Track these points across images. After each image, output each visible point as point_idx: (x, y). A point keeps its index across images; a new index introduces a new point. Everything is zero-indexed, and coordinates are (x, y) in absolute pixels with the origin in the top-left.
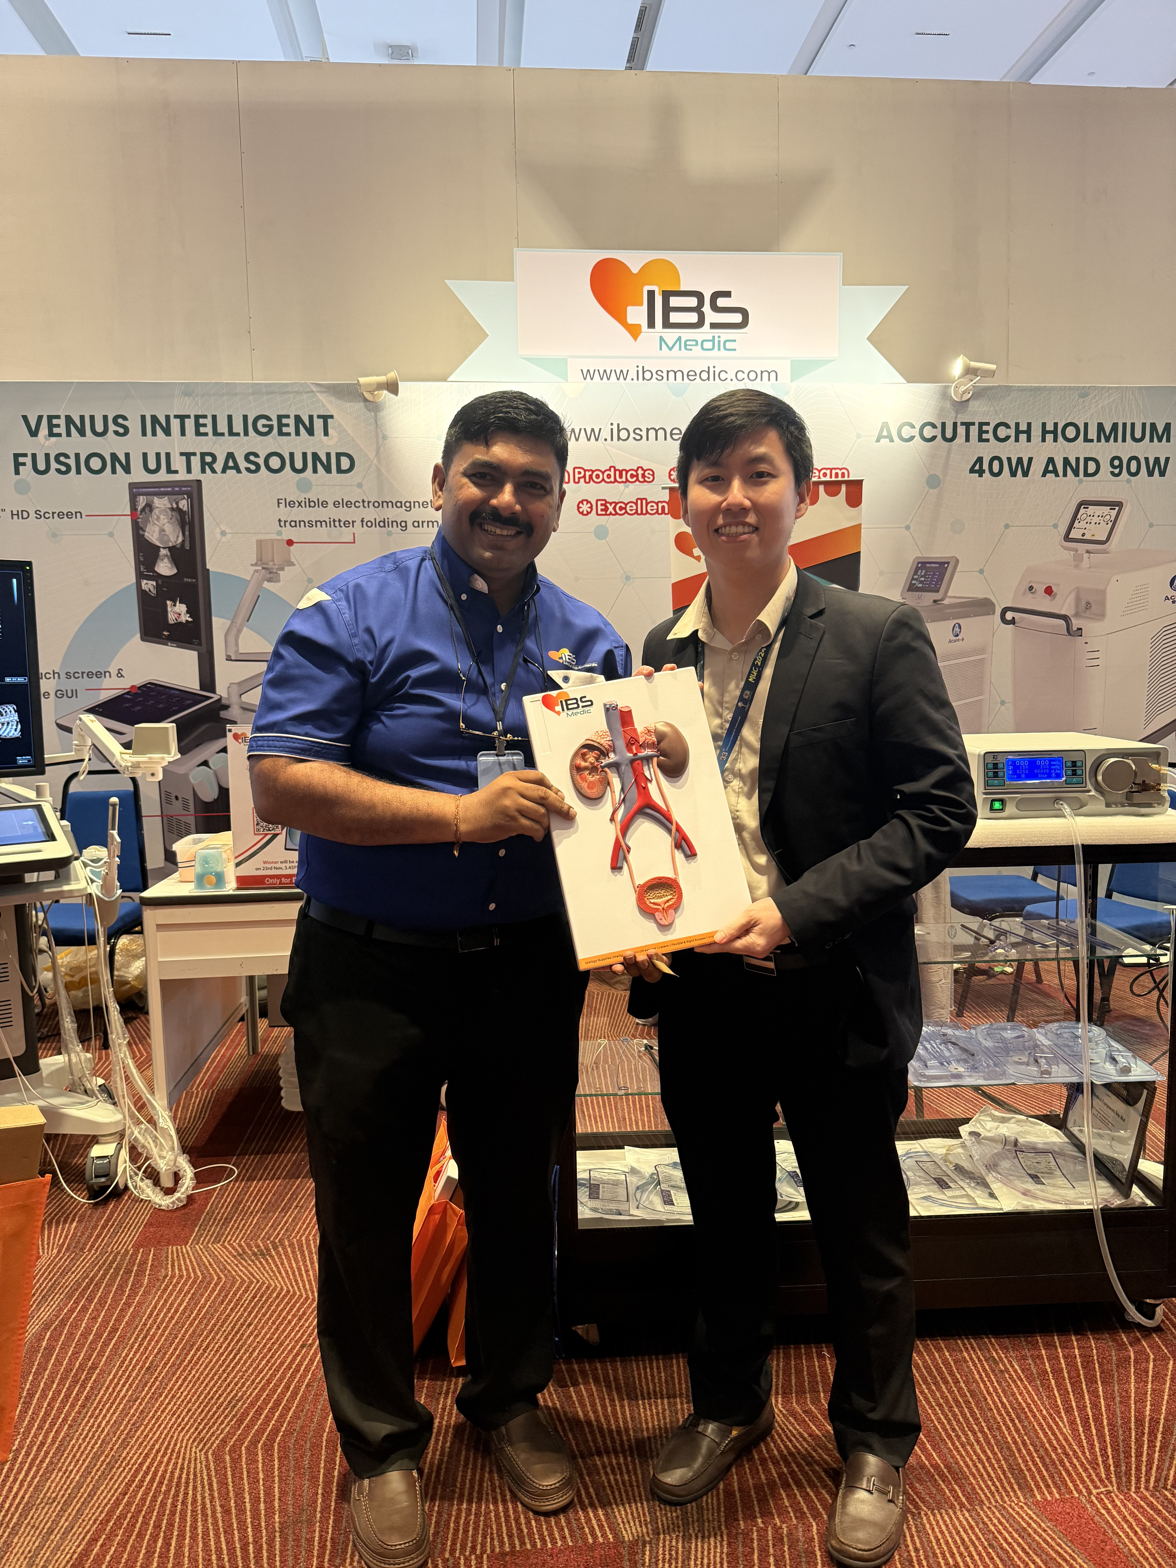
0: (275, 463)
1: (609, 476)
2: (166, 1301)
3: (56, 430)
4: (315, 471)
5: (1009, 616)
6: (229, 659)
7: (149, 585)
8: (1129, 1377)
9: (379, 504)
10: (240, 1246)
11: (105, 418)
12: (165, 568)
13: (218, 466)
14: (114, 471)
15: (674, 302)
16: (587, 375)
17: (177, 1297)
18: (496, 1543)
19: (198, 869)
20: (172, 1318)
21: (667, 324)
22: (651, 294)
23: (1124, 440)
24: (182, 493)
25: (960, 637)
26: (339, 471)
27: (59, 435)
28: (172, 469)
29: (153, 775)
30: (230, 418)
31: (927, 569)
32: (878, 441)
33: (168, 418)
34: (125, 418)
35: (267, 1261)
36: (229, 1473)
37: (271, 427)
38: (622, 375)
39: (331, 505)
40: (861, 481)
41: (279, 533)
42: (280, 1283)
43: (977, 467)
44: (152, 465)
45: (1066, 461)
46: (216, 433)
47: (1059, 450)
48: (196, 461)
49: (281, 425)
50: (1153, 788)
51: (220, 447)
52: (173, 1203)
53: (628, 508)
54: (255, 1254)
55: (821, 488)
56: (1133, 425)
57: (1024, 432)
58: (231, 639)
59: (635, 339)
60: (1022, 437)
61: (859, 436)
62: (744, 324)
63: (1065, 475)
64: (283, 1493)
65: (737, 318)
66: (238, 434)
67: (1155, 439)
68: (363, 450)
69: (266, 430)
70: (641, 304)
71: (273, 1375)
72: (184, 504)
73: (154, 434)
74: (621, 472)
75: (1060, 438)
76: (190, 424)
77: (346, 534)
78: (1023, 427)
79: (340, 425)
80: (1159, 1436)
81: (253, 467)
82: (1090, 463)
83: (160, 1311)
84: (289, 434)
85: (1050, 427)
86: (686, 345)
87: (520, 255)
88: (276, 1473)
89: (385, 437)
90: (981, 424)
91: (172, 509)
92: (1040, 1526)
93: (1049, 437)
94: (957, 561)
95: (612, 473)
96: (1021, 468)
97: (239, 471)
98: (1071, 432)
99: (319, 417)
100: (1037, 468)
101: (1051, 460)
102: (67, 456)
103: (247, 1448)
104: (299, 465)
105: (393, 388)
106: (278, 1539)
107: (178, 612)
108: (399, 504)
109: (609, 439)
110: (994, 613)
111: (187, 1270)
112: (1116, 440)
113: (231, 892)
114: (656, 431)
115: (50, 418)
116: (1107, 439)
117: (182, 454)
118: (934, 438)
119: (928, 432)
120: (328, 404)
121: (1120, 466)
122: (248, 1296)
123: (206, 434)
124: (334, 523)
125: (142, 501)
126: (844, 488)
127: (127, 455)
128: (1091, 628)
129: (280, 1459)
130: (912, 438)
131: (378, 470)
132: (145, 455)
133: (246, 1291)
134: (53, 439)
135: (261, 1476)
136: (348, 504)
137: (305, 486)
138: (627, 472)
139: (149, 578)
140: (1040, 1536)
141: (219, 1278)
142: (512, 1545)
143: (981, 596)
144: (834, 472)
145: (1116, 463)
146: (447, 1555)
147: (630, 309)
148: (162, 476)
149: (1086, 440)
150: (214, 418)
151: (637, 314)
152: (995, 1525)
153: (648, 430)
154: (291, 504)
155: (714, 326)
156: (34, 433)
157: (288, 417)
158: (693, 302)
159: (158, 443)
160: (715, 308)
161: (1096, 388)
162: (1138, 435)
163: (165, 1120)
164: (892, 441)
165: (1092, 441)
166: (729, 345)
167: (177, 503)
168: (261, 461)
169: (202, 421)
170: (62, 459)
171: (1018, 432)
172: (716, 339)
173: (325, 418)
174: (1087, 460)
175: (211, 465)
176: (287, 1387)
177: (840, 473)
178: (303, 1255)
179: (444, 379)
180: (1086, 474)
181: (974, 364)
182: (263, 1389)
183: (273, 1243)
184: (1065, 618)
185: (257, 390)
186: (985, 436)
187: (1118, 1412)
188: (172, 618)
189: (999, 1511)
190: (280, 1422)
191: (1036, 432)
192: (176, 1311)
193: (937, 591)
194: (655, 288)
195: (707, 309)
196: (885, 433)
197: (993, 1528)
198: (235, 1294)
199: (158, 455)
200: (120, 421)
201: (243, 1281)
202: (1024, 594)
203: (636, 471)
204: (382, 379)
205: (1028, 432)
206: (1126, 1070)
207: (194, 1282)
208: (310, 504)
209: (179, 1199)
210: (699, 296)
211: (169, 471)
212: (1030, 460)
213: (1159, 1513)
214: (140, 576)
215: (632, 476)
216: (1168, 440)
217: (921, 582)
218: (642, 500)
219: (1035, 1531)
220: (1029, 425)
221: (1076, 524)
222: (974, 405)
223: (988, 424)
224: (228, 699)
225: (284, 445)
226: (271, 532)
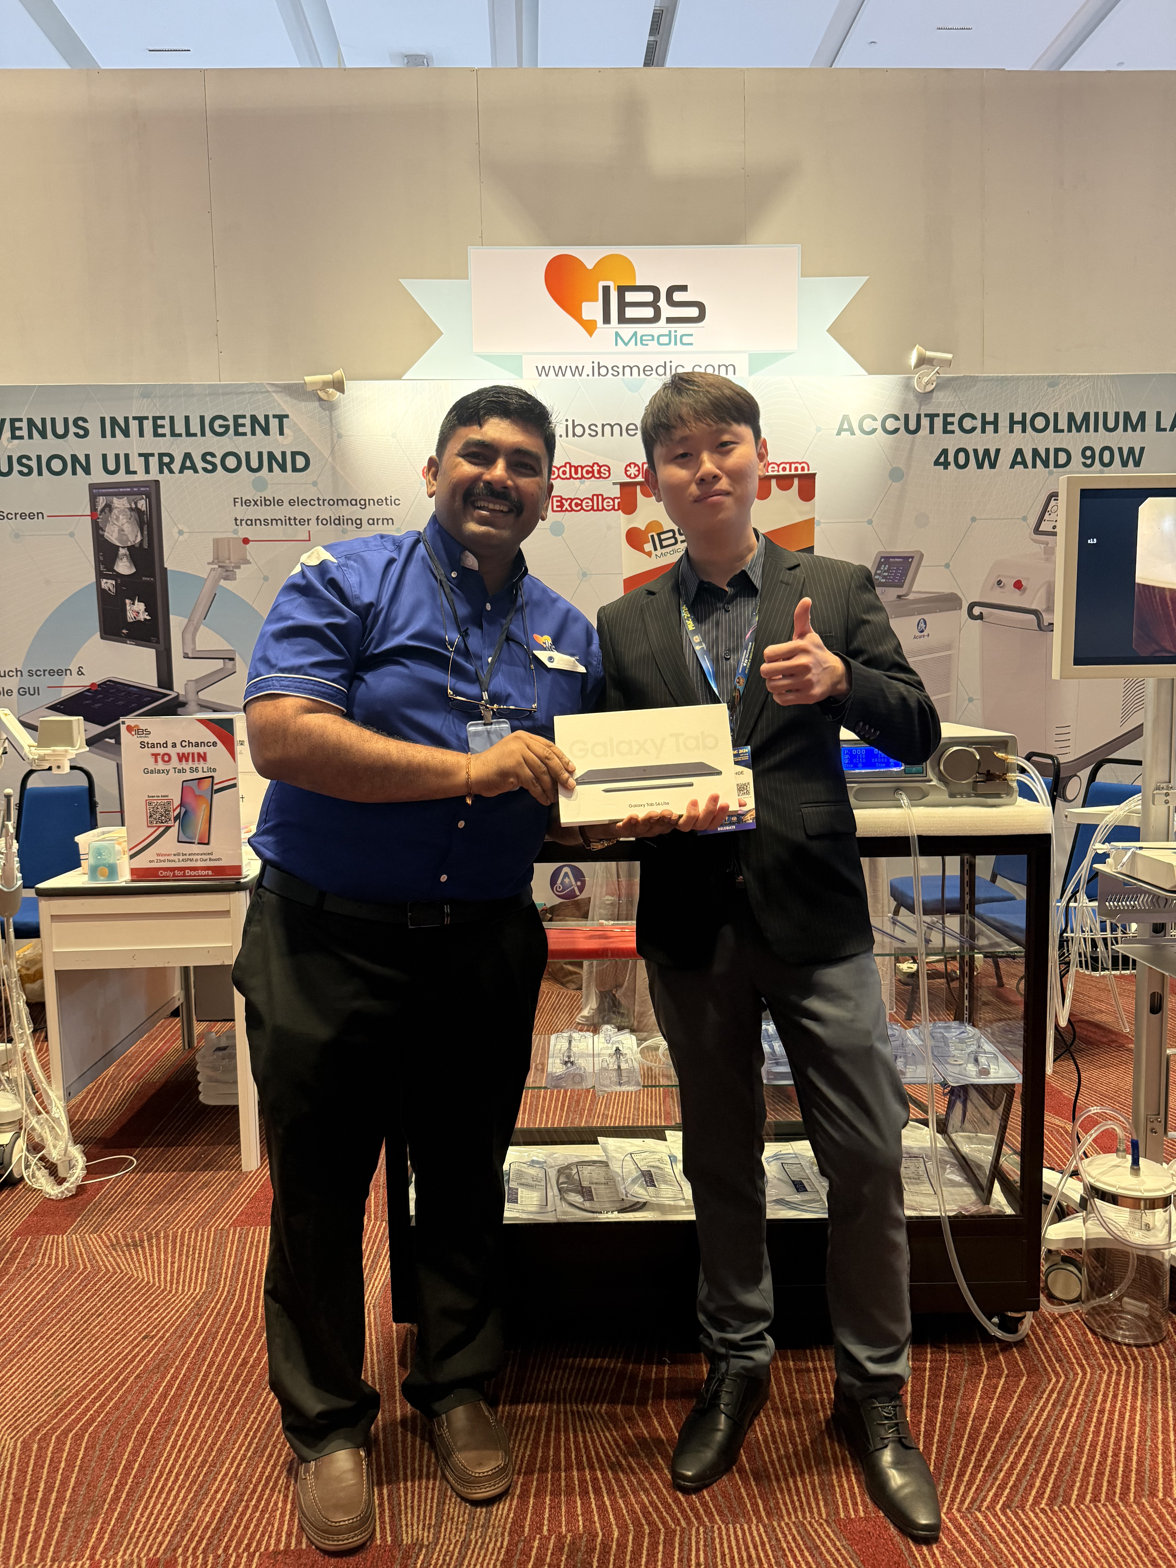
0: (231, 462)
1: (564, 473)
2: (26, 1290)
3: (18, 433)
4: (271, 470)
5: (977, 611)
6: (186, 656)
7: (108, 584)
8: (975, 1392)
9: (334, 502)
10: (116, 1236)
11: (66, 420)
12: (124, 567)
13: (176, 466)
14: (74, 473)
15: (630, 297)
16: (542, 371)
17: (38, 1285)
18: (273, 1541)
19: (91, 861)
20: (27, 1306)
21: (622, 319)
22: (606, 290)
23: (1096, 430)
24: (141, 493)
25: (925, 633)
26: (295, 469)
27: (22, 438)
28: (132, 469)
29: (59, 767)
30: (187, 419)
31: (890, 564)
32: (839, 434)
33: (126, 419)
34: (85, 420)
35: (137, 1252)
36: (32, 1461)
37: (227, 428)
38: (578, 371)
39: (286, 503)
40: (814, 475)
41: (235, 532)
42: (143, 1274)
43: (942, 460)
44: (111, 466)
45: (1036, 453)
46: (173, 434)
47: (1028, 441)
48: (154, 462)
49: (237, 425)
50: (999, 777)
51: (177, 448)
52: (62, 1192)
53: (584, 504)
54: (127, 1245)
55: (774, 482)
56: (1105, 414)
57: (991, 423)
58: (188, 636)
59: (591, 335)
60: (990, 428)
61: (819, 429)
62: (701, 318)
63: (1034, 466)
64: (78, 1483)
65: (694, 312)
66: (195, 435)
67: (1129, 429)
68: (318, 449)
69: (222, 430)
70: (597, 300)
71: (107, 1365)
72: (142, 504)
73: (113, 435)
74: (576, 468)
75: (1029, 428)
76: (148, 425)
77: (301, 532)
78: (990, 418)
79: (295, 424)
80: (989, 1455)
81: (210, 467)
82: (1060, 453)
83: (18, 1298)
84: (245, 434)
85: (1018, 417)
86: (642, 340)
87: (473, 252)
88: (79, 1462)
89: (340, 436)
90: (946, 416)
91: (131, 509)
92: (835, 1545)
93: (1018, 428)
94: (922, 556)
95: (568, 470)
96: (989, 459)
97: (196, 471)
98: (1040, 423)
99: (275, 416)
100: (1005, 459)
101: (1019, 452)
102: (29, 458)
103: (57, 1438)
104: (255, 464)
105: (339, 386)
106: (58, 1529)
107: (136, 610)
108: (353, 502)
109: (564, 435)
110: (961, 608)
111: (57, 1259)
112: (1087, 430)
113: (124, 884)
114: (612, 427)
115: (13, 421)
116: (1079, 430)
117: (140, 455)
118: (896, 430)
119: (891, 424)
120: (284, 404)
121: (1093, 457)
122: (107, 1287)
123: (164, 435)
124: (289, 521)
125: (101, 501)
126: (796, 481)
127: (87, 457)
129: (86, 1448)
130: (874, 430)
131: (333, 468)
132: (104, 457)
133: (106, 1282)
134: (16, 442)
135: (63, 1465)
136: (304, 503)
137: (260, 485)
138: (582, 468)
139: (108, 577)
140: (832, 1555)
141: (85, 1268)
142: (288, 1544)
143: (946, 590)
144: (793, 466)
145: (1088, 453)
146: (220, 1551)
147: (585, 305)
148: (121, 477)
149: (1056, 430)
150: (172, 419)
151: (592, 310)
152: (788, 1543)
153: (603, 426)
154: (247, 503)
155: (670, 320)
157: (244, 417)
158: (648, 297)
159: (117, 445)
160: (671, 302)
161: (1066, 377)
162: (1111, 424)
163: (59, 1110)
164: (853, 433)
165: (1062, 431)
166: (686, 340)
167: (136, 504)
168: (217, 461)
169: (159, 422)
170: (24, 461)
171: (984, 423)
172: (673, 334)
173: (281, 418)
174: (1057, 451)
175: (168, 465)
176: (116, 1379)
177: (800, 467)
178: (174, 1247)
179: (399, 378)
180: (1057, 465)
181: (929, 354)
182: (92, 1379)
183: (149, 1234)
184: (1035, 612)
185: (214, 391)
186: (949, 428)
187: (953, 1429)
188: (130, 616)
189: (797, 1527)
190: (98, 1413)
191: (1004, 423)
192: (32, 1300)
193: (902, 586)
194: (611, 284)
195: (663, 303)
196: (846, 426)
197: (785, 1546)
198: (95, 1284)
199: (117, 456)
200: (80, 423)
201: (108, 1271)
202: (992, 589)
203: (592, 467)
204: (328, 377)
205: (995, 423)
206: (985, 1072)
207: (60, 1270)
208: (266, 502)
209: (67, 1189)
210: (655, 290)
211: (128, 472)
212: (998, 451)
213: (964, 1534)
214: (100, 575)
215: (588, 472)
216: (1143, 429)
217: (884, 577)
218: (598, 496)
219: (828, 1550)
220: (996, 416)
221: (1047, 517)
222: (939, 396)
223: (953, 415)
224: (185, 696)
225: (240, 445)
226: (227, 530)
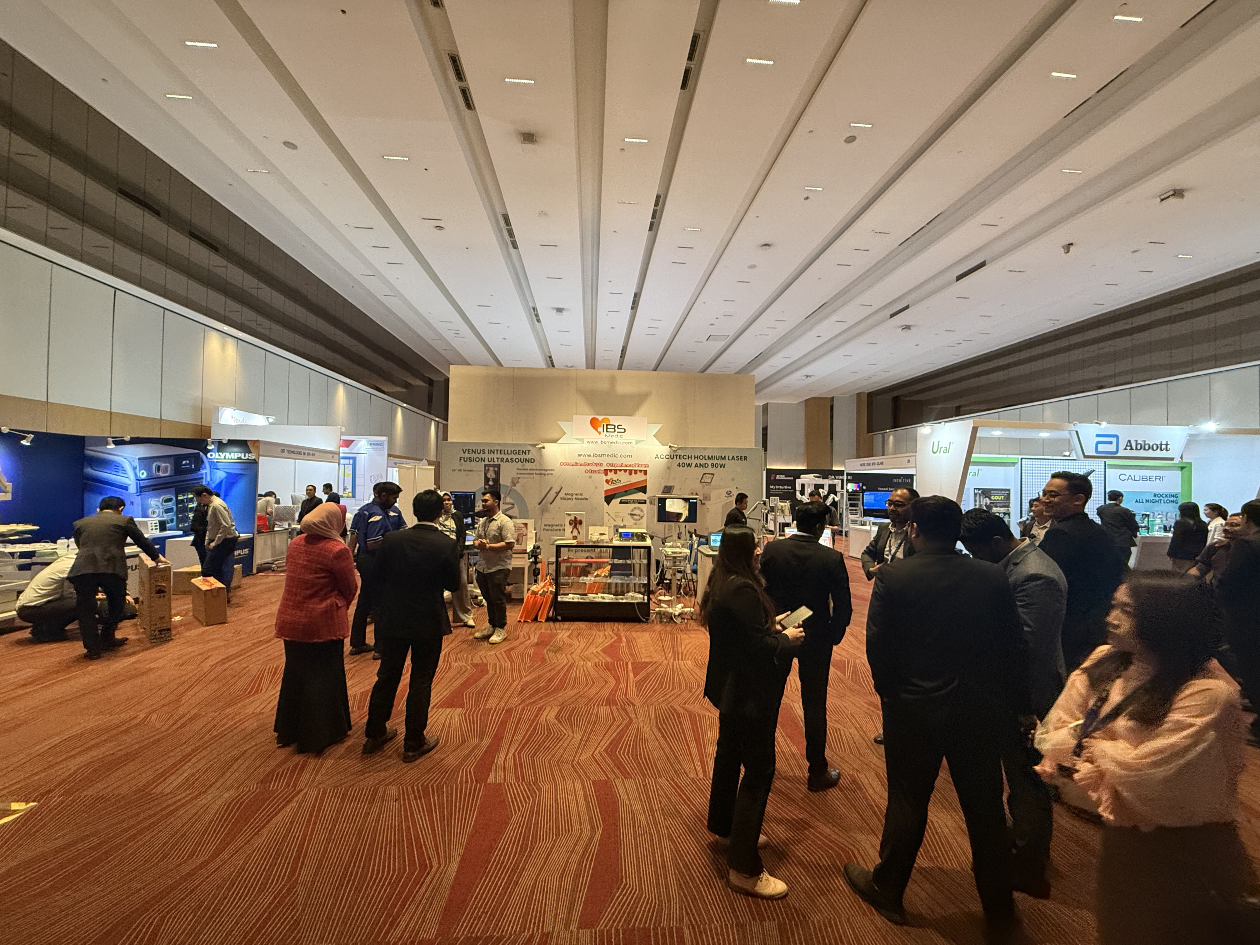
0: (517, 460)
1: (593, 465)
4: (526, 462)
9: (540, 470)
11: (480, 450)
12: (491, 483)
15: (609, 427)
16: (588, 442)
21: (607, 432)
23: (714, 459)
26: (531, 462)
27: (470, 453)
30: (508, 450)
31: (667, 488)
32: (654, 460)
33: (494, 450)
37: (517, 453)
38: (597, 443)
39: (529, 470)
40: (647, 469)
41: (517, 476)
43: (679, 465)
45: (700, 464)
46: (504, 454)
47: (699, 462)
49: (519, 452)
51: (505, 457)
53: (597, 472)
55: (638, 471)
56: (716, 456)
57: (690, 457)
61: (648, 460)
63: (700, 467)
65: (623, 431)
66: (509, 454)
67: (722, 459)
68: (537, 458)
69: (515, 453)
72: (496, 469)
73: (491, 453)
74: (595, 464)
75: (699, 459)
76: (499, 452)
77: (532, 476)
79: (532, 453)
81: (512, 461)
82: (706, 465)
84: (520, 454)
85: (696, 456)
86: (611, 436)
87: (574, 416)
89: (542, 455)
90: (680, 455)
93: (696, 459)
94: (674, 487)
96: (690, 465)
97: (509, 462)
98: (701, 458)
99: (527, 451)
100: (693, 465)
101: (697, 464)
104: (522, 461)
108: (544, 470)
112: (712, 459)
114: (604, 455)
115: (468, 450)
116: (710, 459)
118: (669, 458)
119: (667, 457)
120: (530, 448)
123: (502, 454)
124: (528, 474)
126: (643, 471)
128: (707, 503)
130: (662, 459)
131: (540, 462)
136: (533, 470)
137: (523, 466)
145: (713, 465)
148: (492, 463)
149: (705, 459)
150: (504, 450)
151: (600, 429)
154: (520, 470)
155: (618, 432)
156: (464, 453)
157: (521, 450)
158: (613, 427)
159: (492, 456)
160: (618, 428)
161: (707, 448)
162: (718, 458)
164: (657, 460)
165: (707, 459)
166: (621, 437)
168: (514, 460)
169: (501, 451)
170: (470, 459)
171: (688, 457)
173: (529, 451)
179: (556, 443)
180: (705, 467)
184: (700, 500)
185: (514, 445)
186: (681, 458)
191: (693, 457)
193: (669, 493)
194: (605, 424)
195: (616, 428)
196: (656, 458)
200: (484, 451)
202: (690, 495)
208: (524, 469)
210: (615, 426)
214: (485, 485)
216: (725, 460)
217: (665, 491)
218: (600, 471)
221: (703, 479)
222: (678, 451)
225: (519, 457)
226: (515, 476)
